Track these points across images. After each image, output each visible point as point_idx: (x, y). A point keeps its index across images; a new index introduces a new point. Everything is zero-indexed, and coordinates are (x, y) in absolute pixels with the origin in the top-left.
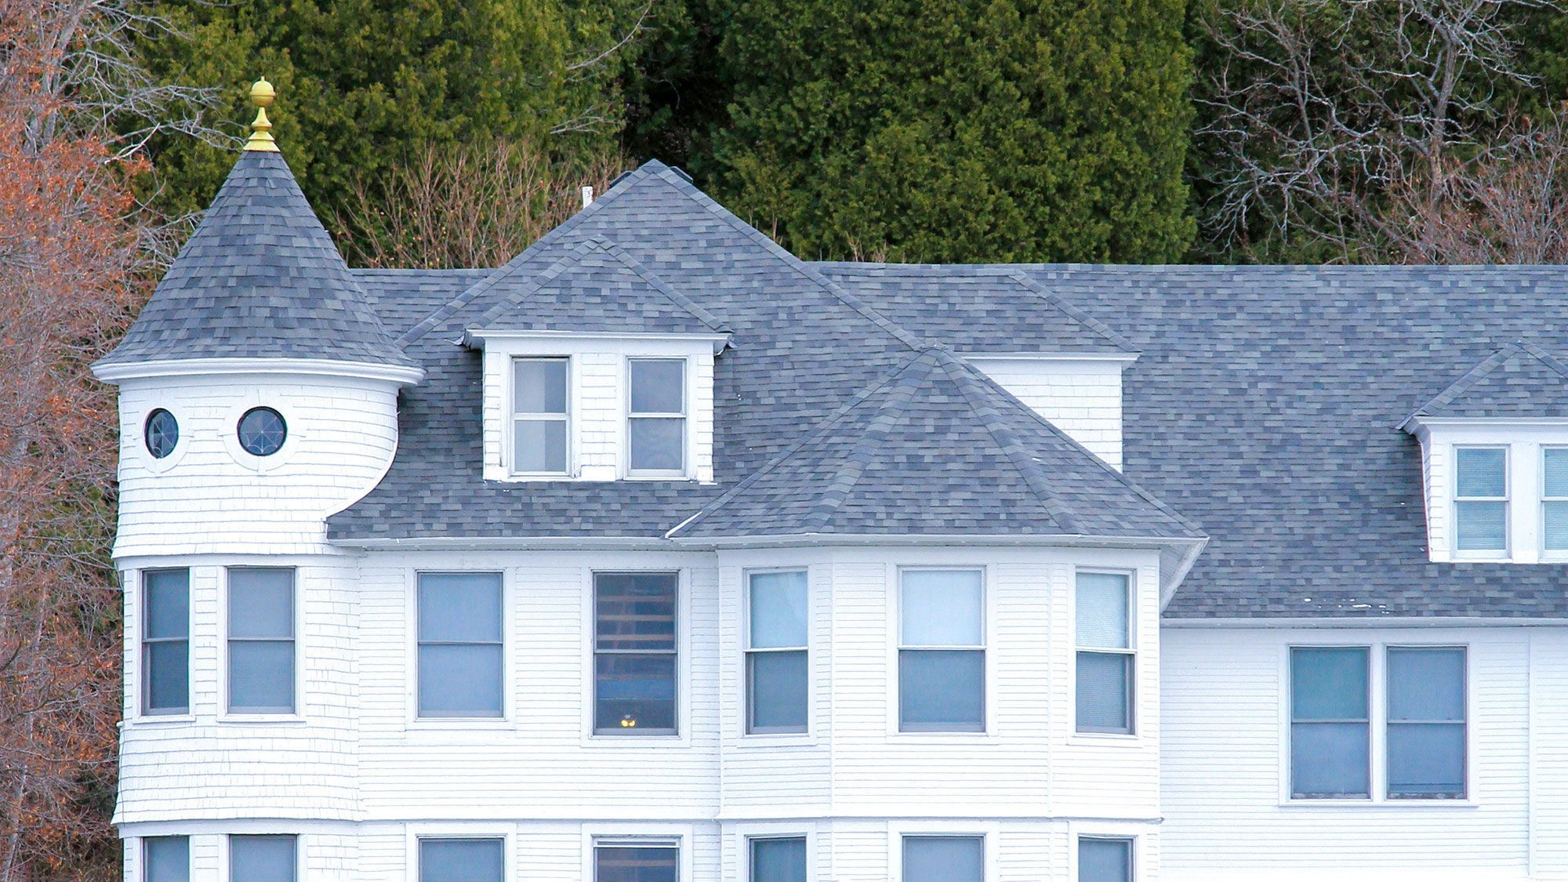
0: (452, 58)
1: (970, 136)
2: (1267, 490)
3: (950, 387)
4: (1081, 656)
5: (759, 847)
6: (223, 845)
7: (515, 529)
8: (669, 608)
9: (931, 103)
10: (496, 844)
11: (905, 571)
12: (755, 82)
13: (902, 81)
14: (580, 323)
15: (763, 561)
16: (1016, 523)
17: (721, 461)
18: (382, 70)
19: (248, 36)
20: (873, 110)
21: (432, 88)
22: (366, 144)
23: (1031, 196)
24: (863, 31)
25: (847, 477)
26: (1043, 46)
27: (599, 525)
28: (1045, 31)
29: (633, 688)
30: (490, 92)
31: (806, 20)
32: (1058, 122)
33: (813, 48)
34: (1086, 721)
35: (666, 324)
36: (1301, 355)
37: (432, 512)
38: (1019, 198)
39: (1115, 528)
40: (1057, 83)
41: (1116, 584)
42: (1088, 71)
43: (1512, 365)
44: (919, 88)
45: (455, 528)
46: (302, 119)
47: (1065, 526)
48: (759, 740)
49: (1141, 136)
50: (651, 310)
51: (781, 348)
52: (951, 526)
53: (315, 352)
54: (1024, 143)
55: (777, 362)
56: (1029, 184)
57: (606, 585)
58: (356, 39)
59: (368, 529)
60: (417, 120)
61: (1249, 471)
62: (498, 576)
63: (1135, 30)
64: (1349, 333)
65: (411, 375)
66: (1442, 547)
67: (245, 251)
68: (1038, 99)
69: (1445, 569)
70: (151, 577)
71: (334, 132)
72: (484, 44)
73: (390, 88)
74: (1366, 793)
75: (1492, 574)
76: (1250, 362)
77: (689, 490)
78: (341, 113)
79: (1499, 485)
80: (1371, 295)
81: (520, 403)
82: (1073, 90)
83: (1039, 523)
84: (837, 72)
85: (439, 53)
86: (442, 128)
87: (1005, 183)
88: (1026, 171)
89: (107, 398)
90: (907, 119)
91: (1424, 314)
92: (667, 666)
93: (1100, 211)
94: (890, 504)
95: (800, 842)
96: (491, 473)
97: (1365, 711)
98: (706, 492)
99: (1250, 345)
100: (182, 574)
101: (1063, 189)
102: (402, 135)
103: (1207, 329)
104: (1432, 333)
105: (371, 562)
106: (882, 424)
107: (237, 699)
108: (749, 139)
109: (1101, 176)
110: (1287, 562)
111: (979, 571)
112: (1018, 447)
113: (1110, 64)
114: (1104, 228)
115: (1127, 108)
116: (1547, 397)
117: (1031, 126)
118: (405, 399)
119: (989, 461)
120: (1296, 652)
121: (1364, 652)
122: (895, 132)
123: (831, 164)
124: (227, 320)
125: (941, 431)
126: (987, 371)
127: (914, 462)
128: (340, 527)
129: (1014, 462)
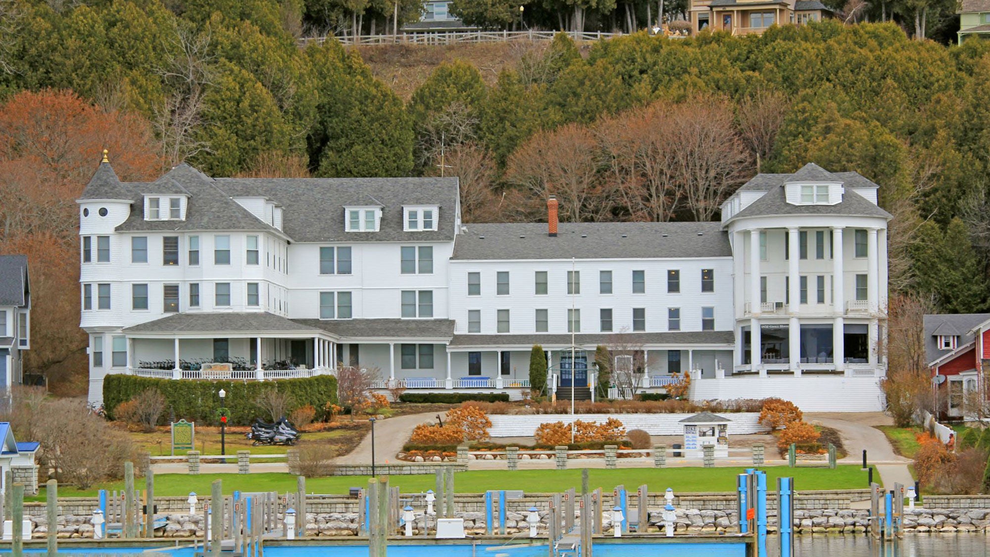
0: (266, 135)
1: (370, 148)
2: (318, 219)
3: (227, 203)
4: (248, 251)
5: (191, 285)
6: (97, 285)
7: (148, 229)
8: (177, 243)
9: (363, 142)
10: (146, 285)
11: (216, 236)
12: (333, 138)
13: (358, 138)
14: (161, 192)
15: (192, 235)
16: (235, 227)
17: (187, 217)
18: (253, 138)
19: (229, 132)
20: (353, 143)
21: (262, 141)
22: (250, 152)
23: (382, 159)
24: (351, 129)
25: (206, 219)
26: (384, 131)
27: (163, 228)
28: (384, 129)
29: (170, 257)
30: (274, 141)
31: (341, 127)
32: (387, 145)
33: (342, 132)
34: (249, 262)
35: (176, 192)
36: (328, 195)
37: (134, 226)
38: (379, 160)
39: (253, 228)
40: (386, 138)
41: (255, 238)
42: (392, 136)
43: (361, 196)
44: (362, 139)
45: (138, 229)
46: (238, 147)
47: (243, 228)
48: (191, 266)
49: (402, 148)
50: (174, 190)
51: (201, 196)
52: (223, 228)
53: (112, 198)
54: (380, 149)
55: (200, 199)
56: (381, 157)
57: (166, 239)
58: (248, 132)
59: (122, 229)
60: (260, 147)
61: (316, 215)
62: (146, 237)
63: (401, 128)
64: (337, 190)
65: (132, 202)
66: (348, 229)
67: (101, 180)
68: (383, 141)
69: (348, 233)
70: (85, 238)
71: (244, 149)
72: (272, 133)
73: (255, 140)
74: (333, 273)
75: (356, 234)
76: (319, 196)
77: (181, 222)
78: (246, 146)
79: (358, 218)
80: (342, 184)
81: (151, 206)
82: (390, 139)
83: (239, 227)
84: (347, 136)
85: (264, 134)
86: (265, 148)
87: (377, 157)
88: (380, 154)
89: (78, 206)
90: (359, 145)
91: (351, 187)
92: (176, 253)
93: (395, 161)
94: (213, 224)
95: (198, 284)
96: (145, 219)
97: (333, 258)
98: (184, 222)
99: (319, 193)
100: (90, 237)
101: (388, 158)
102: (257, 149)
103: (312, 190)
104: (352, 190)
105: (124, 235)
106: (213, 210)
107: (99, 260)
108: (331, 149)
109: (395, 155)
110: (320, 232)
111: (229, 236)
112: (237, 214)
113: (397, 134)
114: (395, 165)
115: (399, 142)
116: (366, 202)
117: (381, 146)
118: (131, 206)
119: (232, 216)
120: (321, 248)
121: (333, 248)
122: (357, 147)
123: (345, 153)
124: (97, 192)
125: (224, 211)
126: (234, 200)
127: (218, 217)
128: (117, 229)
129: (236, 217)
